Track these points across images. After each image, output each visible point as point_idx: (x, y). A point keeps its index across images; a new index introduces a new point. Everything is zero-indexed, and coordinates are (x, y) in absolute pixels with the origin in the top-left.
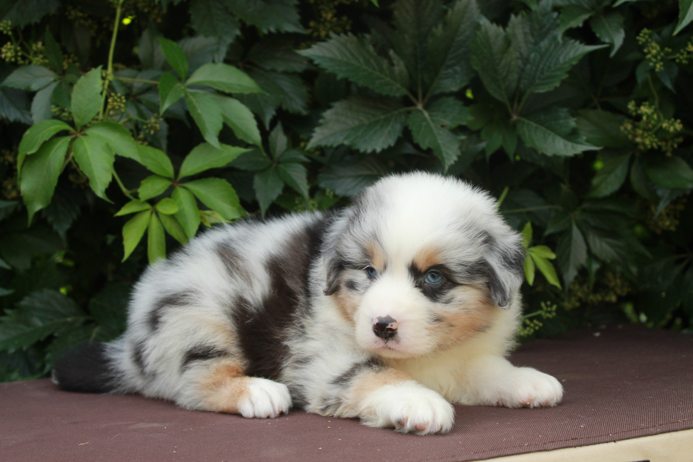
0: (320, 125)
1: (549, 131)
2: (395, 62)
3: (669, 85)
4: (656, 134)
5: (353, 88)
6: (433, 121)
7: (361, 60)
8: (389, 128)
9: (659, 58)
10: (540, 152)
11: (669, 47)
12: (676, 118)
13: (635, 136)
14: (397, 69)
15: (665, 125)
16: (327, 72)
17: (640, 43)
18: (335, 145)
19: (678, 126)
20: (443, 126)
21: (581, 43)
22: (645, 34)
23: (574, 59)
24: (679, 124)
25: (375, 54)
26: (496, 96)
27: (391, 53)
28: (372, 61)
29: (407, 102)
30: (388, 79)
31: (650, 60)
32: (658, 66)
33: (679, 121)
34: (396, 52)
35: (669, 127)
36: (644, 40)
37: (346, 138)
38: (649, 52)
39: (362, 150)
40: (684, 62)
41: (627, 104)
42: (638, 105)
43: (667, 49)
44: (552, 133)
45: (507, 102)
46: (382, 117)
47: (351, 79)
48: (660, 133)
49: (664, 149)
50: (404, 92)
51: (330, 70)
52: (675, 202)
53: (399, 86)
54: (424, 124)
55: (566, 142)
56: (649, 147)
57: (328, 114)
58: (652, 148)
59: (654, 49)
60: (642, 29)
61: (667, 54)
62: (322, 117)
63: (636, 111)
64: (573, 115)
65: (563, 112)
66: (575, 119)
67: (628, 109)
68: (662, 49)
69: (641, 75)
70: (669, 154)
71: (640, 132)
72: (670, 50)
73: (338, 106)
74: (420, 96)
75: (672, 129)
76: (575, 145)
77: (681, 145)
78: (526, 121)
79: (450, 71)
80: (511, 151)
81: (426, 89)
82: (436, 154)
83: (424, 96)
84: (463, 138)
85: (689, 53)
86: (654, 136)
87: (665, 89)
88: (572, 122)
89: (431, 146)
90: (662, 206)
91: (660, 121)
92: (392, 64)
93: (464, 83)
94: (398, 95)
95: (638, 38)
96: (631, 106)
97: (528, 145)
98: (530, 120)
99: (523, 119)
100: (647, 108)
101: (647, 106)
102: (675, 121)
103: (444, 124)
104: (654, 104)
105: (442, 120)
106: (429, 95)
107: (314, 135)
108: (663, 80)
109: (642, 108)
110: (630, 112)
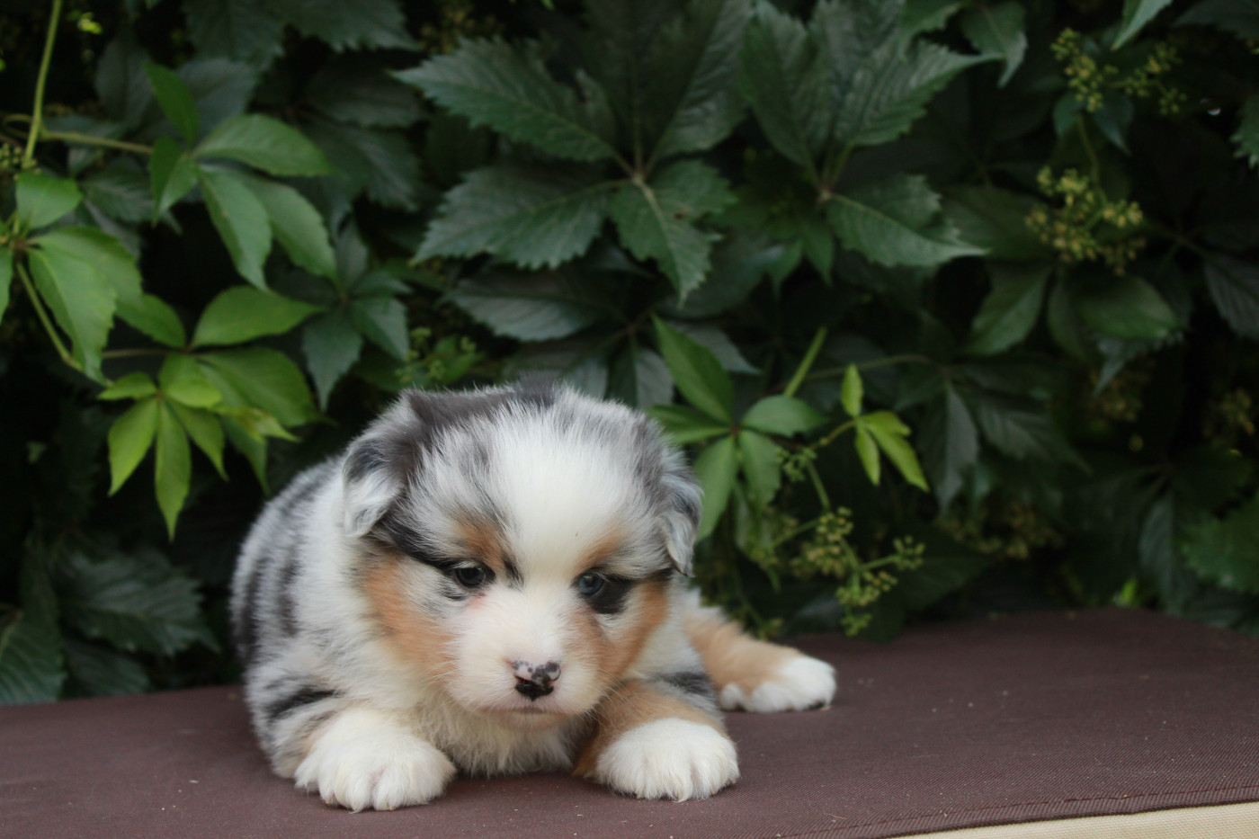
0: (441, 216)
1: (889, 220)
2: (588, 93)
3: (1117, 139)
4: (1094, 232)
5: (504, 147)
6: (661, 206)
7: (521, 90)
8: (576, 220)
9: (1094, 85)
10: (871, 261)
11: (1113, 66)
12: (1130, 200)
13: (1053, 236)
14: (591, 107)
15: (1108, 213)
16: (451, 113)
17: (1059, 57)
18: (469, 255)
19: (1135, 215)
20: (679, 217)
21: (950, 50)
22: (1068, 40)
23: (932, 82)
24: (1135, 211)
25: (547, 78)
26: (790, 153)
27: (581, 76)
28: (541, 91)
29: (614, 172)
30: (574, 127)
31: (1076, 89)
32: (1092, 101)
33: (1135, 205)
34: (589, 73)
35: (1117, 218)
36: (1065, 51)
37: (492, 241)
38: (1076, 75)
39: (522, 264)
40: (1142, 93)
41: (1036, 175)
42: (1057, 175)
43: (1109, 69)
44: (895, 224)
45: (809, 165)
46: (563, 200)
47: (497, 128)
48: (1100, 228)
49: (1110, 260)
50: (606, 151)
51: (456, 110)
52: (1131, 366)
53: (594, 139)
54: (643, 212)
55: (921, 240)
56: (1080, 256)
57: (456, 195)
58: (1086, 261)
59: (1084, 69)
60: (1062, 29)
61: (1112, 78)
62: (445, 201)
63: (1052, 187)
64: (935, 189)
65: (916, 183)
66: (938, 196)
67: (1037, 184)
68: (1100, 68)
69: (1064, 121)
70: (1120, 271)
71: (1062, 227)
72: (1114, 70)
73: (476, 179)
74: (638, 158)
75: (1121, 221)
76: (937, 246)
77: (1142, 254)
78: (848, 202)
79: (696, 111)
80: (824, 259)
81: (650, 143)
82: (663, 268)
83: (646, 158)
84: (717, 237)
85: (1151, 76)
86: (1088, 234)
87: (1110, 147)
88: (933, 202)
89: (655, 254)
90: (1108, 374)
91: (1098, 205)
92: (581, 98)
93: (723, 134)
94: (591, 157)
95: (1055, 47)
96: (1044, 177)
97: (849, 245)
98: (854, 199)
99: (841, 198)
100: (1074, 182)
101: (1074, 178)
102: (1128, 205)
103: (683, 212)
104: (1088, 174)
105: (678, 204)
106: (655, 158)
107: (428, 234)
108: (1106, 130)
109: (1065, 181)
110: (1042, 189)
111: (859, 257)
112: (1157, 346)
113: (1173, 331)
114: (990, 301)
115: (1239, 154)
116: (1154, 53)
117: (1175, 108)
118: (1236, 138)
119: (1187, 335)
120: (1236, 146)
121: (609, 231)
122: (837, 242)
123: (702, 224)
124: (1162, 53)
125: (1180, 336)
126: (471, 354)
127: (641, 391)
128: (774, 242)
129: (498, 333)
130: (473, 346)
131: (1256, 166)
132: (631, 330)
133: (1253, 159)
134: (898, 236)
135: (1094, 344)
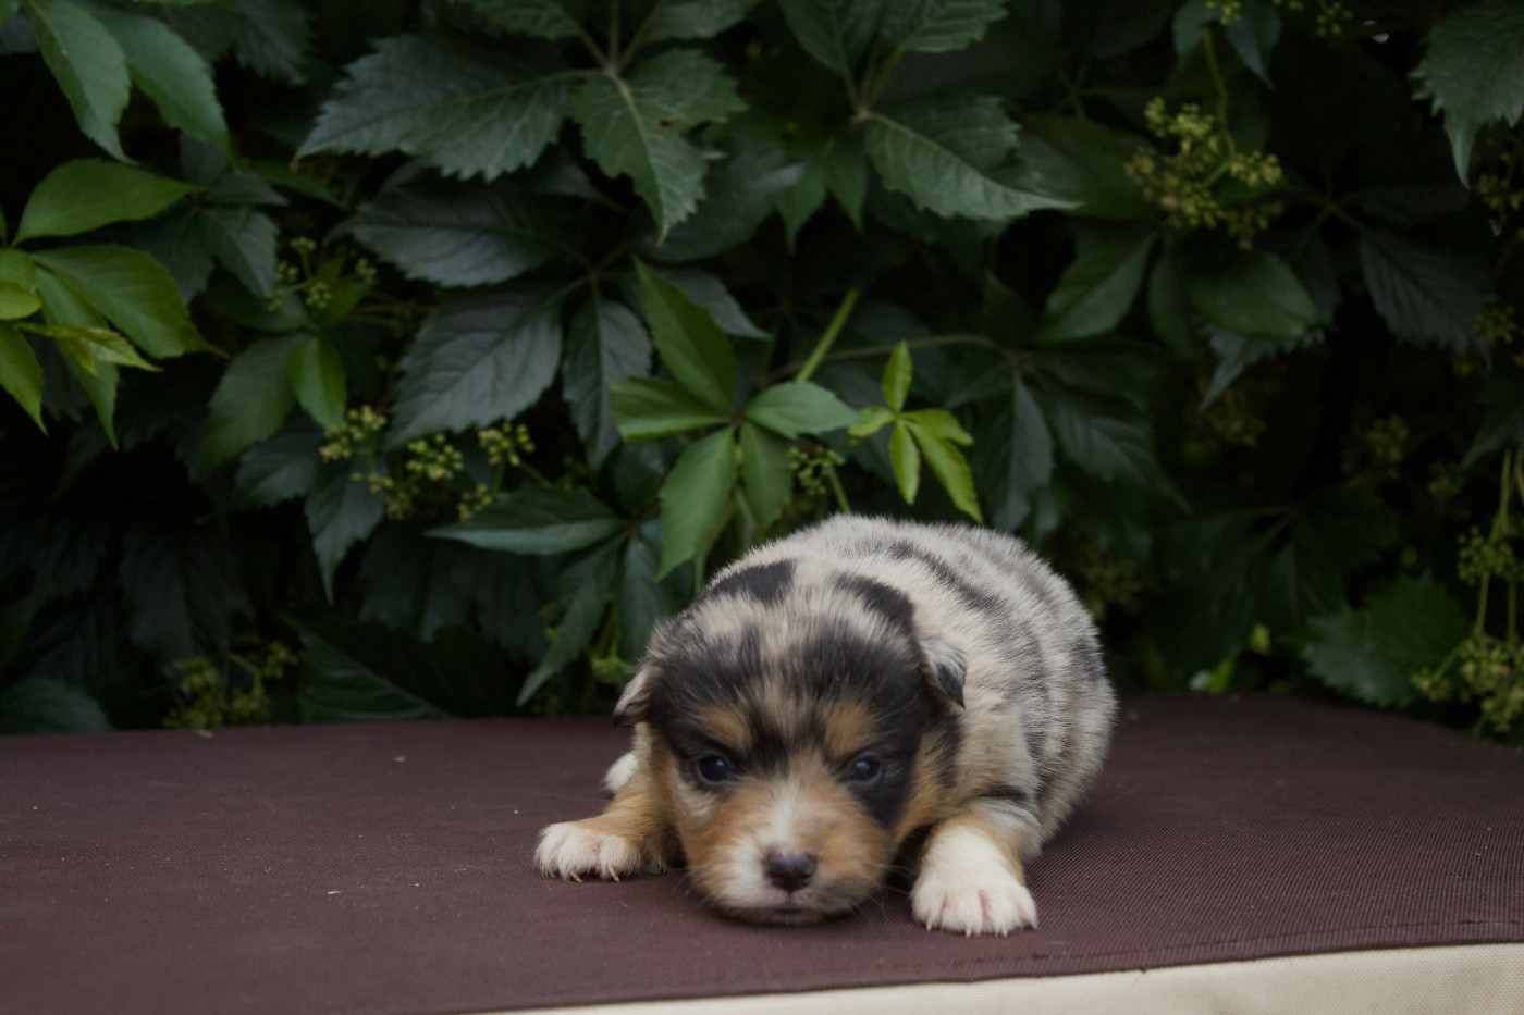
0: (341, 96)
1: (948, 154)
3: (1256, 64)
4: (1215, 190)
6: (641, 108)
8: (525, 119)
10: (920, 207)
12: (1267, 151)
13: (1161, 192)
15: (1236, 168)
18: (375, 153)
19: (1271, 173)
20: (665, 124)
24: (1273, 166)
26: (819, 53)
29: (578, 57)
32: (1227, 10)
33: (1272, 159)
35: (1247, 174)
37: (407, 136)
39: (447, 171)
40: (1293, 5)
41: (1144, 107)
42: (1172, 110)
44: (956, 160)
45: (845, 71)
46: (510, 89)
48: (1225, 187)
49: (1234, 228)
50: (572, 28)
52: (1255, 372)
53: (557, 10)
54: (617, 113)
55: (990, 184)
56: (1194, 222)
57: (362, 68)
58: (1203, 227)
62: (345, 75)
63: (1166, 125)
64: (1013, 116)
65: (988, 106)
66: (1016, 127)
67: (1146, 120)
69: (1187, 35)
70: (1245, 245)
71: (1172, 181)
73: (389, 49)
74: (614, 44)
75: (1253, 178)
76: (1012, 193)
77: (1278, 224)
78: (892, 124)
80: (853, 201)
81: (630, 26)
82: (639, 191)
83: (624, 45)
84: (716, 155)
86: (1207, 194)
87: (1248, 74)
88: (1009, 134)
89: (631, 172)
90: (1222, 379)
91: (1224, 155)
93: (732, 20)
94: (552, 35)
96: (1154, 112)
97: (891, 186)
98: (902, 122)
99: (884, 120)
100: (1194, 121)
101: (1194, 116)
102: (1263, 158)
103: (670, 118)
104: (1213, 112)
105: (665, 107)
106: (636, 43)
107: (321, 119)
108: (1242, 51)
109: (1181, 119)
110: (1151, 127)
111: (903, 202)
112: (1290, 346)
113: (1310, 329)
114: (1070, 272)
115: (1419, 96)
117: (1337, 29)
118: (1417, 74)
119: (1329, 334)
121: (570, 133)
122: (875, 179)
123: (696, 135)
125: (1320, 336)
126: (370, 281)
127: (606, 359)
128: (790, 161)
129: (411, 275)
130: (372, 271)
131: (1441, 113)
132: (593, 277)
133: (1438, 104)
134: (959, 177)
135: (1206, 340)
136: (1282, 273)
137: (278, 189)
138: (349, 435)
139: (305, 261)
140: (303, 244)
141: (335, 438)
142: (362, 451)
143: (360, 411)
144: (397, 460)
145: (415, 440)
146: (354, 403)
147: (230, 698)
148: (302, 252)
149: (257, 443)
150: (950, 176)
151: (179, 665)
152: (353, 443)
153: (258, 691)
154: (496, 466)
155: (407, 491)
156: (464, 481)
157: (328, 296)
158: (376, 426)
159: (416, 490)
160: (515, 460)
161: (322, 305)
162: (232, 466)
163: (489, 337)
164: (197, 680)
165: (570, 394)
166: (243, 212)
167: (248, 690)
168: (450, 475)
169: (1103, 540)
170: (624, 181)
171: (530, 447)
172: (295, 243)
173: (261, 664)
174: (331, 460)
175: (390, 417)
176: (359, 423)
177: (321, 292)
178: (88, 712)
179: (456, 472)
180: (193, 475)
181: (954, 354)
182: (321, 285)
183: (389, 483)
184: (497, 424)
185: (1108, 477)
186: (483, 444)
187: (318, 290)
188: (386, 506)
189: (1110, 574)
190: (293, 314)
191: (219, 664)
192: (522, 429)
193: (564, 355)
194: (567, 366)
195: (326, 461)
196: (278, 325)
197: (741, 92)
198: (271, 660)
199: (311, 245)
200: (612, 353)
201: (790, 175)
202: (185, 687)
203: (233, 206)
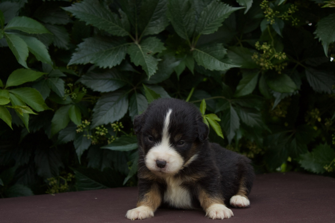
0: (77, 52)
1: (212, 57)
2: (122, 16)
3: (279, 32)
4: (272, 61)
5: (96, 32)
6: (143, 50)
7: (101, 14)
8: (118, 54)
9: (272, 17)
10: (206, 69)
11: (278, 11)
12: (283, 51)
13: (260, 62)
14: (123, 20)
15: (276, 56)
16: (80, 20)
17: (262, 8)
18: (85, 64)
19: (284, 56)
20: (148, 54)
21: (230, 5)
22: (265, 3)
23: (224, 15)
24: (284, 55)
25: (110, 11)
26: (182, 36)
27: (120, 10)
28: (108, 15)
29: (129, 40)
30: (117, 26)
31: (267, 18)
32: (272, 21)
33: (284, 53)
34: (122, 10)
35: (279, 57)
36: (264, 6)
37: (92, 60)
38: (267, 14)
39: (101, 67)
40: (286, 19)
41: (255, 44)
42: (261, 44)
43: (277, 12)
44: (214, 58)
45: (188, 40)
46: (114, 48)
47: (94, 25)
48: (274, 60)
49: (277, 69)
50: (127, 34)
51: (82, 19)
52: (284, 101)
53: (124, 30)
54: (138, 52)
55: (221, 63)
56: (268, 68)
57: (81, 45)
58: (270, 69)
59: (270, 11)
61: (278, 15)
62: (77, 47)
63: (260, 47)
64: (225, 47)
65: (220, 45)
66: (226, 50)
67: (255, 47)
68: (274, 11)
69: (263, 27)
70: (280, 73)
71: (262, 60)
72: (279, 12)
73: (87, 41)
74: (137, 36)
75: (280, 58)
76: (226, 64)
77: (286, 68)
78: (199, 51)
79: (154, 22)
80: (192, 68)
81: (140, 32)
82: (143, 69)
83: (139, 37)
84: (160, 60)
85: (289, 14)
86: (270, 62)
87: (278, 35)
88: (225, 51)
89: (141, 65)
90: (276, 103)
91: (273, 53)
92: (120, 17)
93: (162, 30)
94: (122, 35)
95: (261, 5)
96: (257, 45)
97: (199, 64)
98: (201, 50)
99: (197, 50)
100: (266, 46)
101: (266, 45)
102: (282, 53)
103: (150, 52)
104: (271, 44)
105: (148, 50)
106: (142, 36)
107: (72, 57)
108: (276, 30)
109: (263, 46)
110: (257, 48)
111: (202, 68)
112: (291, 95)
113: (295, 90)
114: (241, 81)
115: (316, 38)
116: (290, 7)
117: (296, 24)
118: (315, 33)
119: (299, 91)
120: (315, 35)
121: (128, 57)
122: (196, 63)
123: (155, 56)
124: (293, 7)
125: (298, 92)
126: (85, 92)
127: (138, 106)
128: (177, 60)
129: (94, 90)
130: (86, 90)
131: (321, 41)
132: (135, 88)
133: (320, 39)
134: (214, 62)
135: (272, 94)
136: (288, 79)
137: (64, 73)
138: (82, 127)
139: (71, 89)
140: (70, 85)
141: (79, 127)
142: (86, 130)
143: (84, 121)
144: (93, 132)
145: (97, 127)
146: (83, 119)
147: (60, 186)
148: (70, 87)
149: (62, 129)
150: (212, 61)
151: (48, 179)
152: (83, 128)
153: (66, 184)
154: (115, 132)
155: (96, 138)
156: (108, 135)
157: (76, 96)
158: (88, 124)
159: (98, 138)
160: (119, 130)
161: (75, 98)
162: (57, 135)
163: (113, 103)
164: (52, 182)
165: (131, 115)
166: (57, 79)
167: (64, 184)
168: (105, 134)
169: (252, 140)
170: (140, 67)
171: (123, 127)
172: (68, 85)
173: (66, 178)
174: (79, 132)
175: (91, 122)
176: (84, 124)
177: (75, 95)
178: (29, 191)
179: (106, 134)
180: (49, 137)
181: (217, 101)
182: (75, 94)
183: (92, 137)
184: (115, 122)
185: (252, 126)
186: (112, 127)
187: (74, 95)
188: (91, 142)
189: (255, 147)
190: (69, 100)
191: (57, 179)
192: (121, 123)
193: (129, 106)
194: (130, 108)
195: (77, 132)
196: (66, 103)
197: (165, 45)
198: (68, 177)
199: (72, 85)
200: (140, 105)
201: (177, 63)
202: (50, 184)
203: (54, 77)
